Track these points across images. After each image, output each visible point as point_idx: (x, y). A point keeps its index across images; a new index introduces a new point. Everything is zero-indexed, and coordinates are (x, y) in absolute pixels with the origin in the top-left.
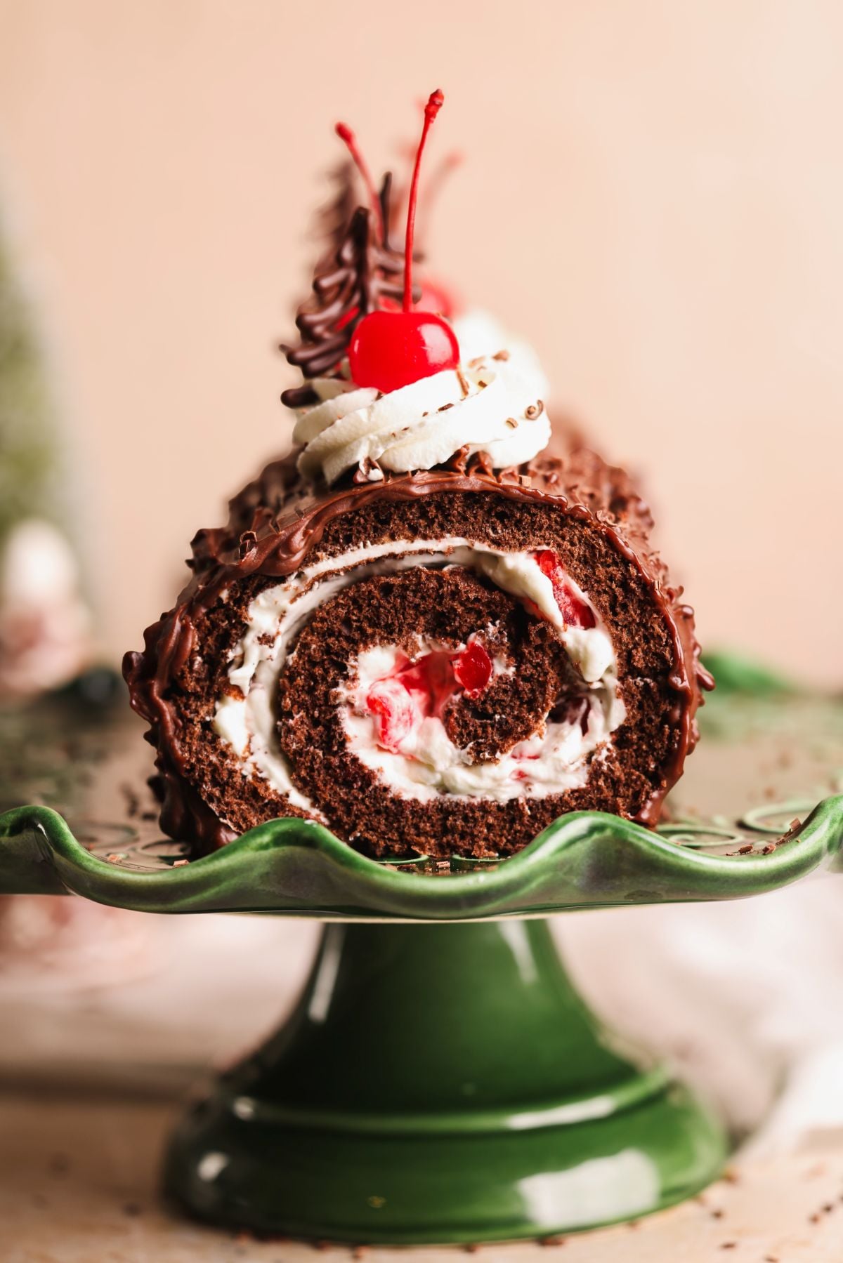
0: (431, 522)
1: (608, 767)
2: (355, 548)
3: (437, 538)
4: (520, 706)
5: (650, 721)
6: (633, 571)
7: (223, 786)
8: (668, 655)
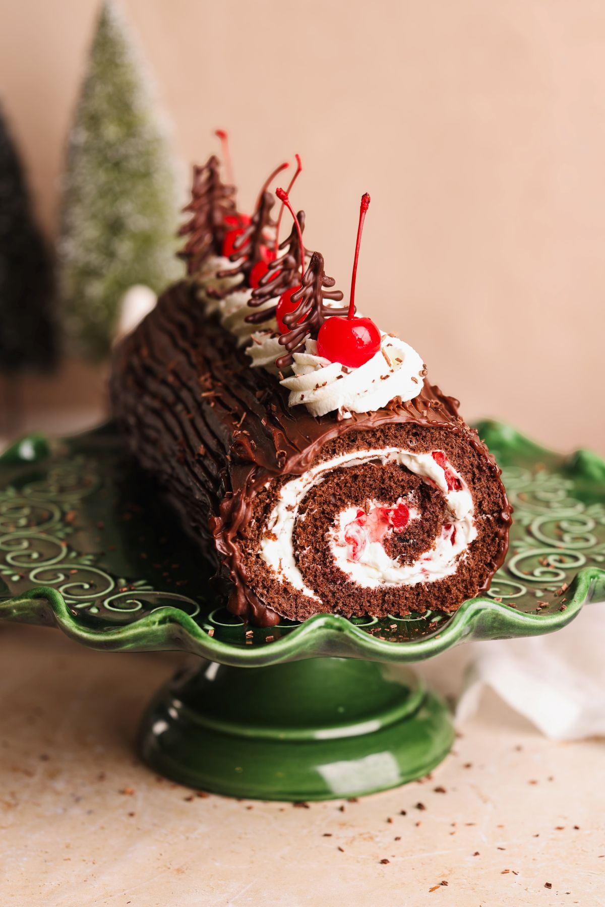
0: (378, 439)
1: (468, 562)
2: (338, 456)
3: (381, 448)
4: (424, 534)
5: (489, 536)
6: (484, 461)
7: (268, 588)
8: (501, 504)
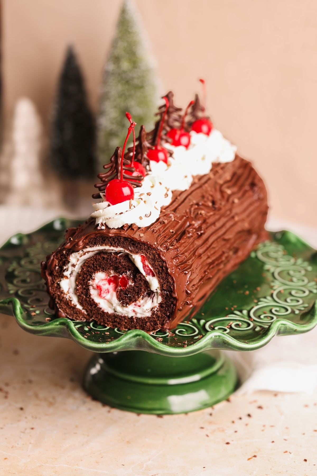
0: (115, 243)
1: (157, 313)
2: (96, 246)
3: (116, 247)
4: (135, 293)
5: (168, 303)
6: (164, 264)
7: (61, 300)
8: (172, 288)
